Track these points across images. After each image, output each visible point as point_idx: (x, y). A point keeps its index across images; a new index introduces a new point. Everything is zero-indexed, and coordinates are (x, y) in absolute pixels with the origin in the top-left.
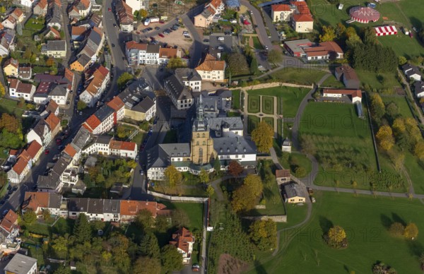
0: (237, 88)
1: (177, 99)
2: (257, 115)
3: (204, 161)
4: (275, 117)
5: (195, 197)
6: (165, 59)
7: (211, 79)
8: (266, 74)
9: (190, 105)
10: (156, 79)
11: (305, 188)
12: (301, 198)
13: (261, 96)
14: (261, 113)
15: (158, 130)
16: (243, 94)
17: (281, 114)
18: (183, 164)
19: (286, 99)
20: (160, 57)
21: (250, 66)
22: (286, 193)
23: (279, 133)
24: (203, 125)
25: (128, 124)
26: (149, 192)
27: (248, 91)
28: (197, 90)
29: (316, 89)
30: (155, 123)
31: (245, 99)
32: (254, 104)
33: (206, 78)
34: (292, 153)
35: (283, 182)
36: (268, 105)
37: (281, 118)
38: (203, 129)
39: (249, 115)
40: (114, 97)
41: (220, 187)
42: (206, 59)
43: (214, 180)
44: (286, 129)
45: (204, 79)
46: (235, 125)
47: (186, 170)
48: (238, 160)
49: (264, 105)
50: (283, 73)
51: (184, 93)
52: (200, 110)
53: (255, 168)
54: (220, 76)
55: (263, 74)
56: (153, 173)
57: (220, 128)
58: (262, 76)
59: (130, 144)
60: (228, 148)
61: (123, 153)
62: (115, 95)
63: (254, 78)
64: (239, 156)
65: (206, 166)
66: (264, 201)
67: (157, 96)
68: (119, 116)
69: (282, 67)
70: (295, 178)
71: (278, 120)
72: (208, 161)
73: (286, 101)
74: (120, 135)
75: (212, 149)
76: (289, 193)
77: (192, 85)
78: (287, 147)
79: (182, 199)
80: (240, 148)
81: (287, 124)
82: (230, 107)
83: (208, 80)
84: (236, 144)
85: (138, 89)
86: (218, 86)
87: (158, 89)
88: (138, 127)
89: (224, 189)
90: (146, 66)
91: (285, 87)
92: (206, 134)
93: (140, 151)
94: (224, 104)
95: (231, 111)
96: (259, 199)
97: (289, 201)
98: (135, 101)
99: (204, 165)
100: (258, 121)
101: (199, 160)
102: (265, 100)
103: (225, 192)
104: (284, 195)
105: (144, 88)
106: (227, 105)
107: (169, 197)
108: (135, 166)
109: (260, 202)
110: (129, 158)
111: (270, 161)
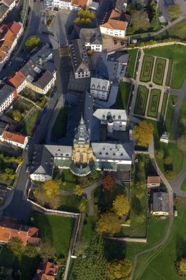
0: (135, 48)
1: (75, 72)
2: (147, 85)
4: (163, 88)
6: (76, 7)
7: (113, 35)
8: (165, 28)
9: (87, 75)
10: (64, 32)
12: (164, 213)
13: (155, 57)
14: (151, 82)
15: (53, 108)
16: (140, 53)
17: (168, 85)
18: (65, 163)
19: (177, 63)
20: (72, 5)
21: (150, 21)
23: (162, 114)
25: (27, 99)
26: (28, 200)
27: (145, 50)
28: (98, 51)
30: (52, 96)
31: (141, 60)
32: (147, 69)
33: (109, 34)
34: (169, 143)
35: (153, 186)
36: (160, 71)
37: (168, 91)
38: (84, 143)
39: (139, 85)
40: (16, 73)
41: (93, 196)
42: (110, 17)
43: (90, 185)
44: (169, 107)
45: (107, 34)
46: (120, 117)
47: (67, 168)
48: (115, 163)
49: (156, 70)
50: (180, 28)
51: (82, 66)
52: (81, 129)
53: (130, 172)
54: (121, 34)
55: (162, 27)
56: (35, 177)
57: (106, 119)
58: (161, 31)
59: (20, 137)
60: (107, 154)
61: (14, 143)
62: (18, 71)
63: (153, 34)
64: (116, 161)
65: (85, 169)
66: (129, 221)
67: (61, 56)
68: (19, 89)
69: (181, 18)
70: (165, 179)
71: (164, 93)
72: (88, 163)
73: (177, 65)
74: (16, 119)
75: (91, 155)
76: (155, 204)
77: (93, 47)
78: (165, 140)
79: (56, 211)
80: (118, 154)
81: (172, 99)
82: (124, 75)
83: (111, 35)
84: (114, 150)
85: (40, 60)
86: (119, 44)
87: (63, 46)
88: (35, 104)
89: (96, 202)
90: (59, 11)
91: (180, 45)
92: (86, 145)
93: (32, 136)
94: (119, 70)
95: (125, 80)
96: (126, 217)
97: (154, 213)
98: (37, 73)
99: (83, 168)
100: (147, 94)
101: (80, 160)
102: (158, 64)
103: (96, 206)
104: (151, 205)
105: (47, 56)
106: (121, 72)
107: (45, 209)
108: (22, 163)
109: (126, 220)
110: (19, 148)
111: (147, 156)
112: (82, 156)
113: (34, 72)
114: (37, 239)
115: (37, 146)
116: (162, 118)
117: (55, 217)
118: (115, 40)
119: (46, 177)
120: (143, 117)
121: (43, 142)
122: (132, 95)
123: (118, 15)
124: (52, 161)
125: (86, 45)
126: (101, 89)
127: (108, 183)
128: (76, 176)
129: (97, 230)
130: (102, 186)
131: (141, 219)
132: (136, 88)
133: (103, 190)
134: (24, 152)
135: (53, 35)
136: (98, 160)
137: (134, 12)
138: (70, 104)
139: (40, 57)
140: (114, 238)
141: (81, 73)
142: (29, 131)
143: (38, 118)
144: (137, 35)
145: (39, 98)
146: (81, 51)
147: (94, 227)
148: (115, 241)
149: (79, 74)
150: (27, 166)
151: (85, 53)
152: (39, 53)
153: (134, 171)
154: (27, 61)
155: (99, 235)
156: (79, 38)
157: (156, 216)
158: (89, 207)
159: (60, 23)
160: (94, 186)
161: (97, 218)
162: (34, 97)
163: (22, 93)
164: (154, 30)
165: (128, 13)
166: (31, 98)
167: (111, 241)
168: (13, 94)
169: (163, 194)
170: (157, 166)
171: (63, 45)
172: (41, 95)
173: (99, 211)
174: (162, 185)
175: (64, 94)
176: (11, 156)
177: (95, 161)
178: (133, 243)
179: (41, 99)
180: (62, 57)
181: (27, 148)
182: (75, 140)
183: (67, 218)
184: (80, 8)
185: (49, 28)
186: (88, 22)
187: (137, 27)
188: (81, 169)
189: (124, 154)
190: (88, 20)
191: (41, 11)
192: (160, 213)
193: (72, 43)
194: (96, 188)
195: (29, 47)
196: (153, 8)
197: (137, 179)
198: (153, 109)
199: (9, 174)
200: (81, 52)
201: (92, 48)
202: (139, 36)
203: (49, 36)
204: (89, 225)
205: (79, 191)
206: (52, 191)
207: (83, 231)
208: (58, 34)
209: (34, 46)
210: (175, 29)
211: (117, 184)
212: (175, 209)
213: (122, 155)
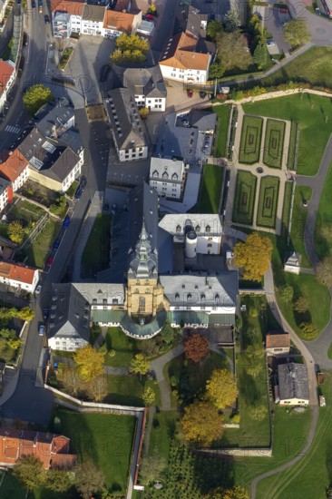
0: (227, 102)
1: (120, 148)
2: (252, 169)
4: (283, 175)
5: (122, 403)
6: (112, 31)
7: (185, 80)
8: (279, 64)
10: (93, 76)
12: (302, 401)
13: (265, 119)
14: (261, 164)
15: (81, 217)
16: (235, 112)
17: (292, 169)
19: (306, 127)
20: (105, 27)
21: (252, 52)
23: (285, 220)
24: (146, 269)
25: (32, 202)
26: (46, 386)
27: (245, 106)
28: (158, 109)
30: (78, 195)
31: (238, 125)
32: (250, 140)
33: (177, 78)
34: (300, 273)
35: (278, 353)
36: (275, 143)
37: (292, 179)
38: (147, 275)
39: (239, 170)
40: (11, 153)
41: (167, 376)
42: (178, 47)
43: (159, 355)
44: (297, 208)
45: (173, 78)
46: (208, 228)
47: (115, 325)
48: (204, 312)
49: (268, 142)
50: (307, 63)
51: (132, 137)
52: (142, 248)
53: (232, 328)
54: (200, 77)
55: (275, 63)
56: (57, 343)
57: (182, 232)
58: (272, 70)
59: (25, 270)
60: (189, 295)
61: (14, 283)
62: (13, 150)
63: (258, 76)
64: (207, 309)
65: (149, 326)
66: (237, 418)
67: (90, 121)
68: (17, 184)
69: (308, 45)
70: (299, 340)
71: (286, 183)
72: (155, 314)
73: (305, 131)
74: (14, 238)
75: (160, 299)
76: (283, 385)
77: (150, 102)
78: (293, 268)
79: (100, 405)
80: (209, 295)
81: (302, 194)
82: (209, 153)
83: (181, 80)
84: (203, 288)
85: (54, 128)
86: (196, 95)
87: (93, 103)
88: (47, 210)
89: (174, 385)
90: (81, 39)
91: (308, 94)
92: (150, 280)
93: (46, 269)
94: (200, 143)
95: (211, 161)
96: (230, 411)
97: (282, 402)
98: (48, 153)
99: (146, 323)
100: (253, 187)
101: (139, 310)
102: (272, 130)
103: (175, 392)
104: (276, 387)
105: (65, 122)
106: (204, 148)
107: (79, 402)
108: (30, 318)
109: (232, 416)
110: (24, 291)
111: (262, 299)
112: (142, 302)
113: (43, 150)
114: (70, 457)
115: (57, 287)
116: (284, 228)
117: (99, 416)
118: (189, 89)
119: (77, 344)
120: (250, 227)
121: (67, 278)
122: (226, 189)
123: (193, 43)
124: (87, 313)
125: (137, 100)
126: (170, 178)
127: (196, 348)
128: (133, 339)
129: (180, 436)
130: (183, 356)
131: (259, 413)
132: (233, 175)
133: (186, 363)
134: (33, 300)
135: (73, 84)
136: (172, 308)
137: (221, 37)
138: (113, 208)
139: (53, 123)
140: (212, 451)
141: (130, 150)
142: (39, 260)
143: (54, 235)
144: (229, 79)
145: (54, 199)
146: (129, 110)
147: (172, 432)
148: (214, 456)
149: (127, 152)
150: (40, 324)
151: (136, 114)
152: (50, 116)
153: (240, 326)
154: (29, 131)
155: (184, 446)
156: (122, 87)
157: (287, 408)
158: (161, 396)
159: (84, 61)
160: (167, 357)
161: (178, 414)
162: (46, 198)
163: (22, 191)
164: (260, 68)
165: (208, 38)
166: (39, 199)
167: (206, 455)
168: (6, 194)
169: (297, 366)
170: (282, 317)
171: (93, 101)
172: (58, 194)
173: (181, 402)
174: (294, 350)
175: (99, 190)
176: (9, 306)
177: (167, 309)
178: (247, 459)
179: (58, 200)
180: (92, 123)
181: (37, 292)
182: (130, 271)
183: (122, 416)
184: (121, 33)
185: (64, 71)
186: (138, 58)
187: (227, 64)
188: (142, 327)
189: (220, 295)
190: (137, 52)
191: (48, 40)
192: (294, 402)
193: (109, 97)
194: (173, 360)
195: (30, 105)
196: (256, 27)
197: (246, 341)
198: (268, 212)
199: (8, 339)
200: (128, 112)
201: (147, 105)
202: (233, 80)
203: (65, 85)
204: (164, 429)
205: (142, 365)
206: (92, 366)
207: (152, 440)
208: (83, 80)
209: (40, 103)
210: (298, 65)
211: (211, 352)
212: (320, 393)
213: (217, 296)
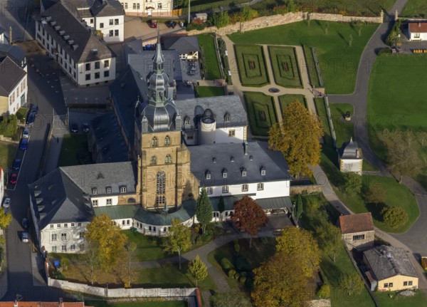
0: (206, 30)
1: (77, 61)
2: (265, 90)
3: (170, 202)
5: (163, 286)
7: (141, 10)
9: (106, 74)
11: (411, 254)
12: (408, 279)
13: (265, 47)
14: (273, 85)
15: (41, 137)
16: (221, 42)
17: (319, 86)
18: (121, 211)
19: (324, 52)
22: (370, 270)
24: (166, 117)
26: (51, 282)
27: (233, 37)
28: (114, 38)
29: (391, 23)
30: (30, 119)
31: (229, 54)
32: (251, 65)
34: (364, 175)
35: (358, 244)
36: (286, 66)
37: (321, 95)
39: (244, 92)
41: (216, 262)
44: (338, 123)
47: (128, 226)
48: (247, 196)
49: (276, 66)
54: (163, 3)
56: (54, 236)
60: (224, 170)
64: (251, 188)
65: (176, 215)
70: (382, 233)
71: (315, 99)
72: (179, 203)
73: (323, 57)
75: (186, 173)
76: (378, 267)
77: (102, 25)
78: (353, 163)
79: (133, 293)
80: (252, 167)
81: (338, 110)
82: (198, 76)
83: (135, 12)
84: (242, 158)
86: (162, 26)
87: (19, 40)
92: (172, 135)
93: (10, 186)
95: (204, 83)
97: (381, 286)
100: (270, 105)
101: (157, 201)
102: (277, 56)
103: (232, 273)
104: (368, 273)
106: (191, 71)
109: (317, 290)
111: (319, 197)
115: (37, 183)
119: (81, 234)
150: (21, 232)
157: (389, 293)
160: (209, 247)
169: (390, 248)
175: (59, 114)
177: (195, 196)
182: (145, 120)
183: (166, 302)
188: (167, 216)
193: (47, 17)
194: (217, 249)
201: (100, 30)
